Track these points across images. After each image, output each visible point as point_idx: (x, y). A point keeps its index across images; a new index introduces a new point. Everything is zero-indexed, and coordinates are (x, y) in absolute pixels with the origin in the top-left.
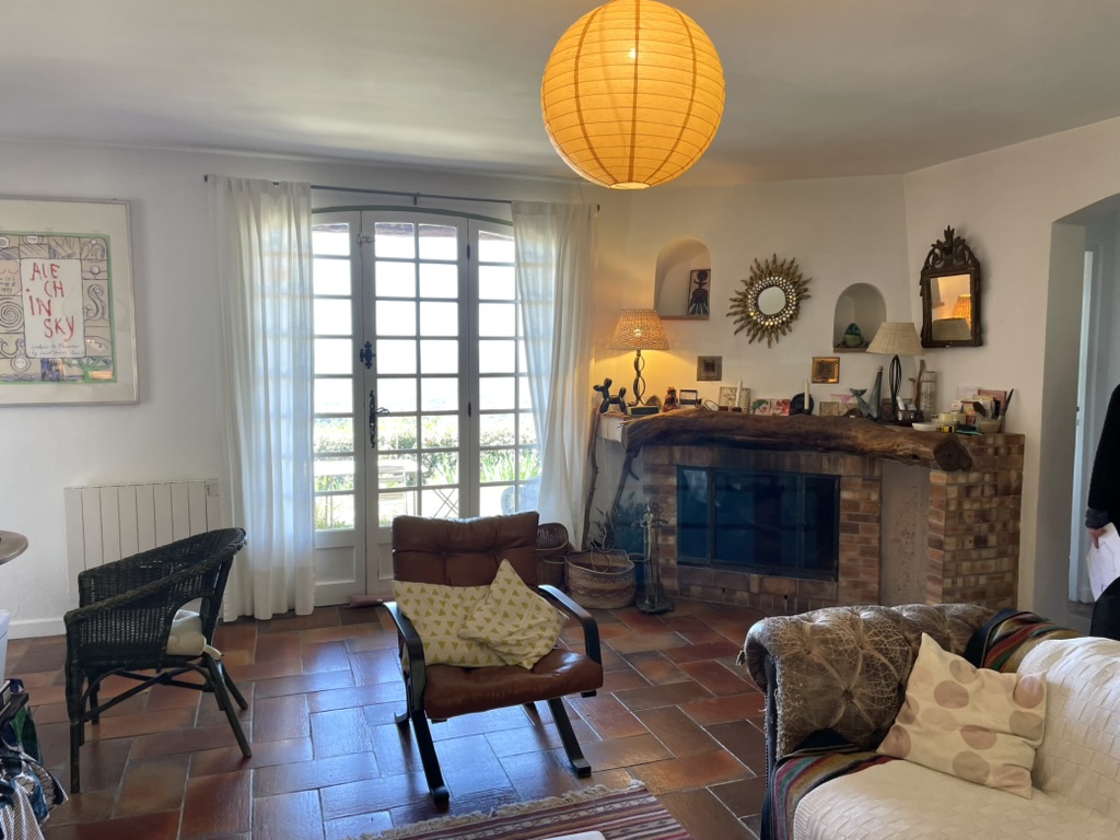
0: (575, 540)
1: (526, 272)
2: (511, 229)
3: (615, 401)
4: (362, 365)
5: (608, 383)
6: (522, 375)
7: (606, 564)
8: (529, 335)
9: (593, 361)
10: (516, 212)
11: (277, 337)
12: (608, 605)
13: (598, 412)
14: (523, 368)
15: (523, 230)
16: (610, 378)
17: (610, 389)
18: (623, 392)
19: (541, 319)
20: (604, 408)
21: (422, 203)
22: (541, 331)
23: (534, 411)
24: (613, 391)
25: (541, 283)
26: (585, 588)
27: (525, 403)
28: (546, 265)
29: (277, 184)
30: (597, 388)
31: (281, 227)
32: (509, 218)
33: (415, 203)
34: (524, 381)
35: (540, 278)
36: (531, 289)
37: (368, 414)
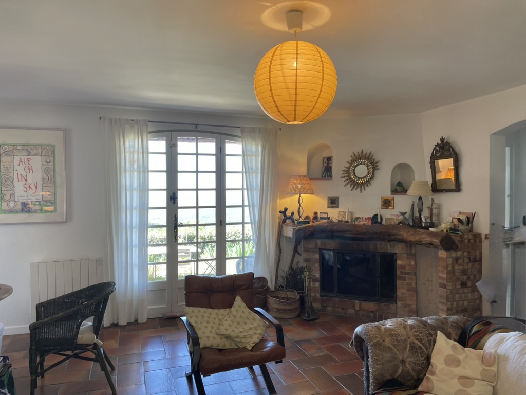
0: (271, 285)
1: (247, 159)
2: (240, 139)
3: (290, 218)
4: (171, 203)
5: (286, 209)
6: (246, 206)
7: (286, 296)
8: (249, 188)
9: (278, 200)
10: (242, 131)
11: (132, 191)
12: (287, 317)
13: (281, 223)
14: (246, 203)
15: (246, 140)
16: (287, 207)
17: (287, 213)
18: (293, 214)
19: (254, 180)
20: (284, 221)
21: (199, 128)
22: (254, 186)
23: (251, 223)
24: (288, 213)
25: (254, 164)
26: (276, 308)
27: (247, 219)
28: (256, 156)
29: (133, 120)
30: (281, 212)
31: (135, 140)
32: (240, 135)
33: (196, 128)
34: (246, 209)
35: (254, 161)
36: (250, 166)
37: (174, 226)
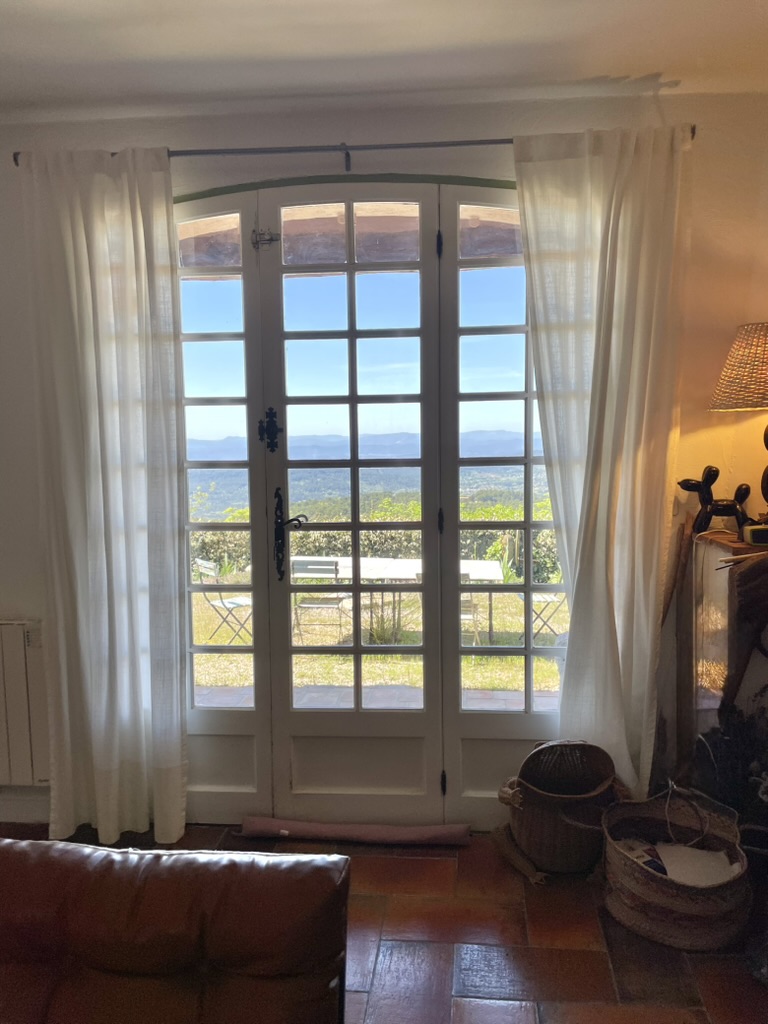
0: (632, 772)
1: (541, 271)
2: (514, 194)
3: (726, 509)
4: (263, 444)
6: (537, 461)
8: (548, 387)
9: (675, 435)
10: (523, 158)
13: (688, 531)
14: (538, 449)
15: (537, 190)
19: (572, 359)
20: (702, 523)
21: (362, 162)
22: (573, 381)
23: (558, 528)
24: (722, 491)
25: (572, 290)
27: (542, 512)
28: (580, 255)
29: (113, 154)
30: (686, 485)
32: (512, 177)
33: (348, 167)
34: (539, 472)
35: (571, 280)
36: (551, 301)
37: (272, 527)
